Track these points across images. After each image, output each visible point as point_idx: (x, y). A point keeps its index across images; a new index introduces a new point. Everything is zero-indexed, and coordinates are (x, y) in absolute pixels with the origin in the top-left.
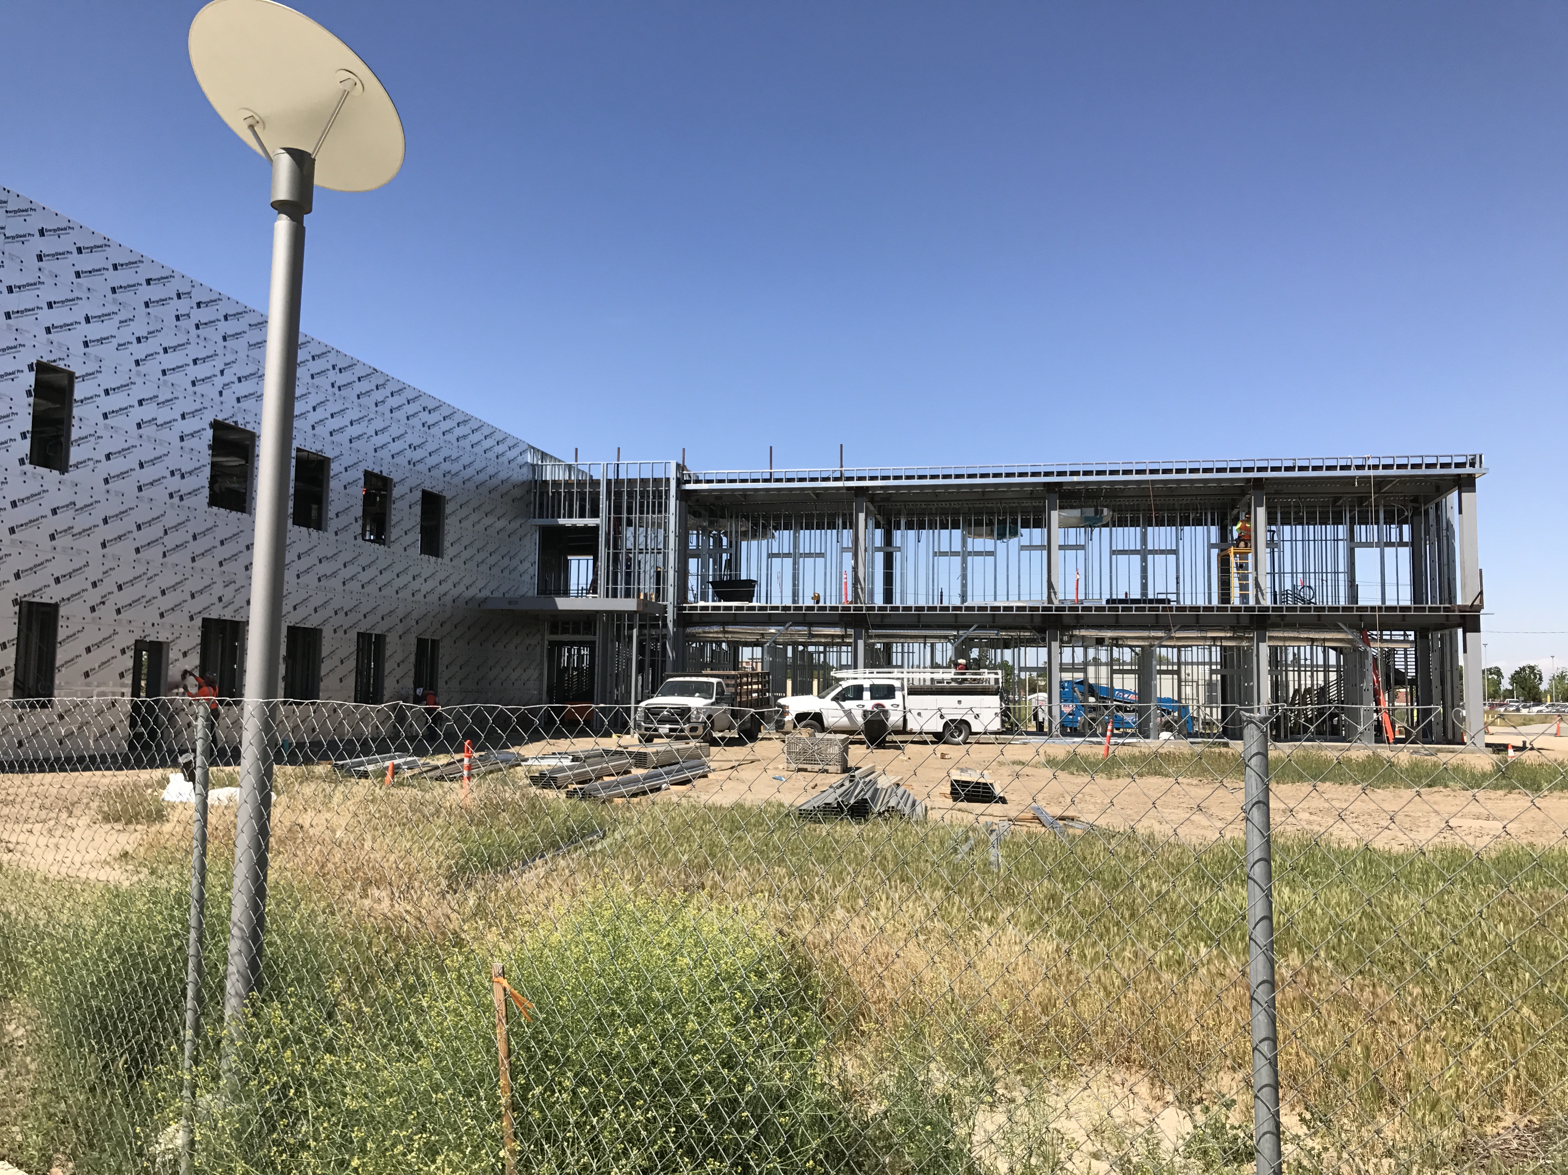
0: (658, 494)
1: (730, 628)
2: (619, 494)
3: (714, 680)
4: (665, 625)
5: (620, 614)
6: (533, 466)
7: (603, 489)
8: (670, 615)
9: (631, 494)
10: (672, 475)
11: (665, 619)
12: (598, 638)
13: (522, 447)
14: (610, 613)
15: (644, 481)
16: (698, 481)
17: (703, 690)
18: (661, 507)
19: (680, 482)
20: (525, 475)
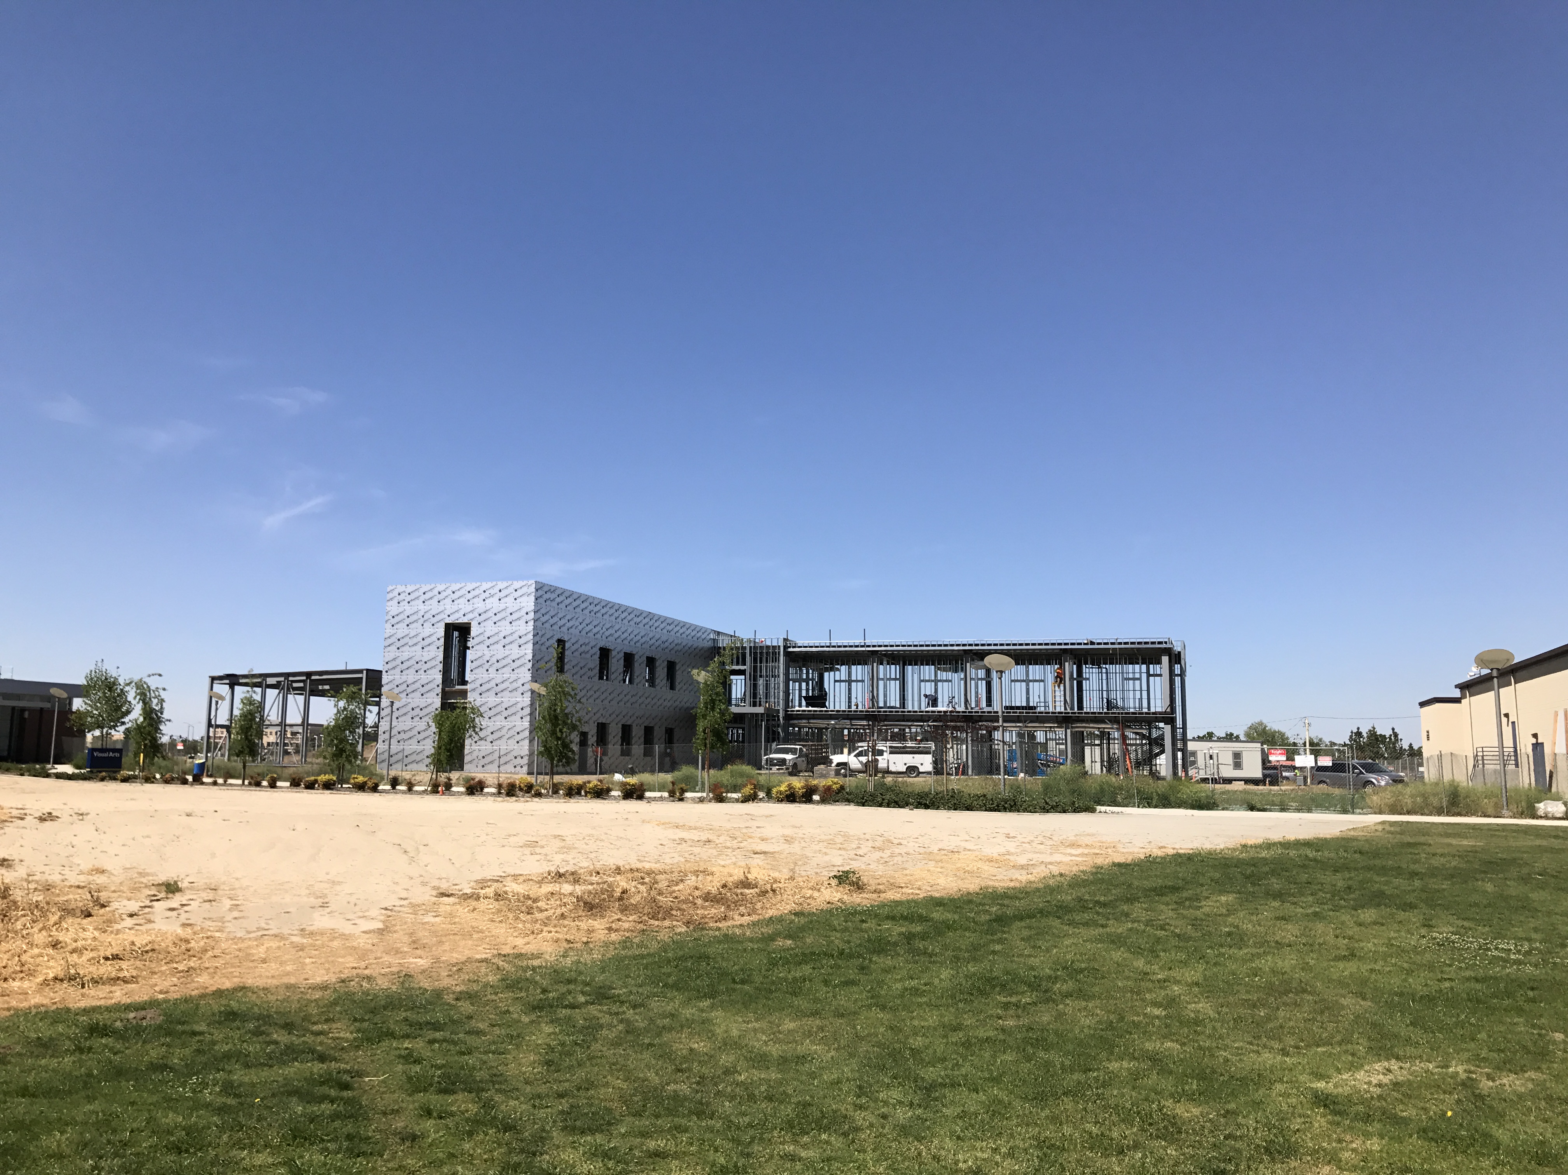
0: (774, 653)
1: (812, 721)
2: (755, 653)
3: (798, 747)
4: (779, 720)
5: (757, 714)
6: (714, 640)
7: (748, 651)
8: (781, 715)
9: (761, 653)
10: (781, 644)
11: (778, 716)
12: (746, 726)
13: (709, 631)
14: (752, 714)
15: (768, 647)
16: (794, 647)
17: (793, 751)
18: (776, 659)
19: (785, 647)
20: (710, 644)
